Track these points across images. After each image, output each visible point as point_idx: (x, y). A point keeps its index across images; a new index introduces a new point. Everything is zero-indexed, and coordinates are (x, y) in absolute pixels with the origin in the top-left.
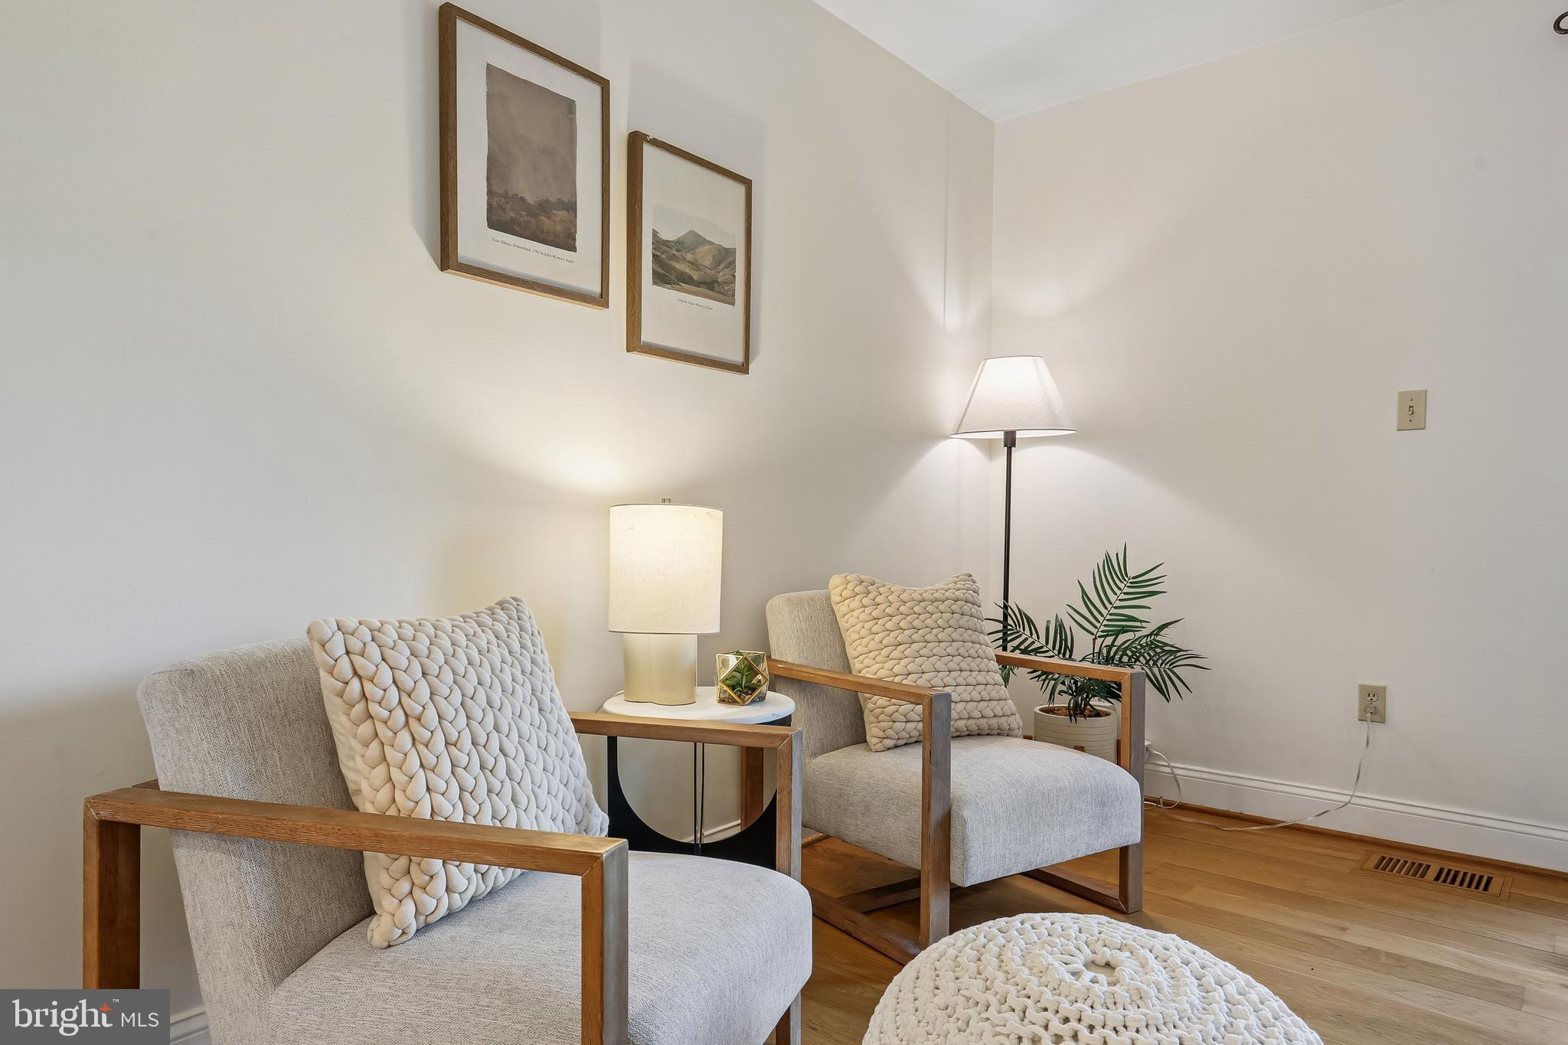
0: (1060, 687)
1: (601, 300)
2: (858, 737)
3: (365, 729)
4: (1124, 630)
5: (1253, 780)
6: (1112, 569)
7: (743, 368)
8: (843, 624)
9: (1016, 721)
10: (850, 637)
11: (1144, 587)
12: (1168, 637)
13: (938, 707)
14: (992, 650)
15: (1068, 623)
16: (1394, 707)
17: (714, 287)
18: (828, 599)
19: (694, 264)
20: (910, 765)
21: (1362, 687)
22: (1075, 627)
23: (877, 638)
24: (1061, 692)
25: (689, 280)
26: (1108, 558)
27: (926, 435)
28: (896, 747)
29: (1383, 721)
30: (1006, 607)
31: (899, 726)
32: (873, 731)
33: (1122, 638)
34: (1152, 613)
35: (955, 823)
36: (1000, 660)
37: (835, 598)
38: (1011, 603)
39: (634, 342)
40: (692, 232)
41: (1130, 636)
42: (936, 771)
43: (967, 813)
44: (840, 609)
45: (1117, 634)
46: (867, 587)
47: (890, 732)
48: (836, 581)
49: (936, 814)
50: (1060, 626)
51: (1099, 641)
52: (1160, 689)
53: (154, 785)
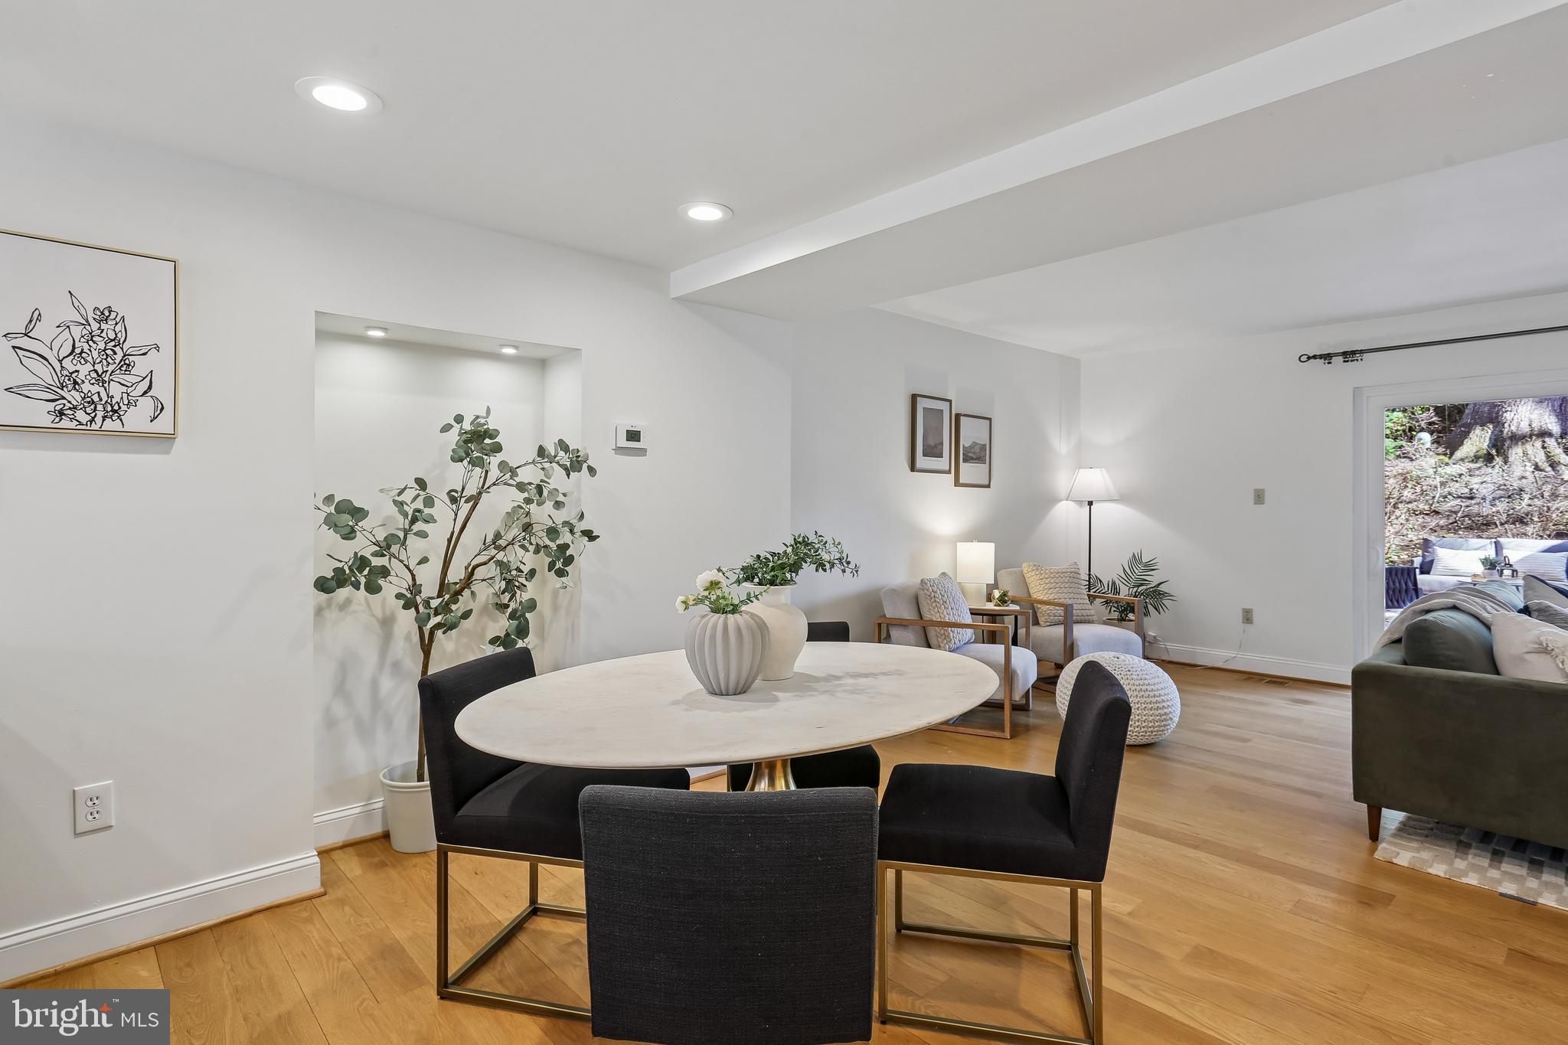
0: (1113, 609)
1: (949, 472)
2: (1036, 623)
3: (934, 604)
4: (1142, 585)
5: (1199, 649)
6: (1136, 559)
7: (988, 486)
8: (1028, 581)
9: (1095, 618)
10: (1031, 586)
11: (1149, 567)
12: (1162, 588)
13: (1069, 608)
14: (1085, 592)
15: (1117, 582)
16: (1256, 617)
17: (980, 459)
18: (1022, 571)
19: (974, 453)
20: (1060, 630)
21: (1243, 609)
22: (1121, 584)
23: (1042, 586)
24: (1114, 611)
25: (972, 459)
26: (1134, 555)
27: (1054, 500)
28: (1051, 625)
29: (1252, 623)
30: (1089, 575)
31: (1052, 618)
32: (1041, 620)
33: (1141, 588)
34: (1154, 579)
35: (1075, 646)
36: (1088, 595)
37: (1025, 571)
38: (1092, 573)
39: (957, 483)
40: (974, 442)
41: (1144, 587)
42: (1068, 632)
43: (1079, 643)
44: (1027, 576)
45: (1139, 586)
46: (1037, 567)
47: (1049, 620)
48: (1025, 565)
49: (1069, 643)
50: (1114, 583)
51: (1131, 590)
52: (1156, 609)
53: (885, 616)
